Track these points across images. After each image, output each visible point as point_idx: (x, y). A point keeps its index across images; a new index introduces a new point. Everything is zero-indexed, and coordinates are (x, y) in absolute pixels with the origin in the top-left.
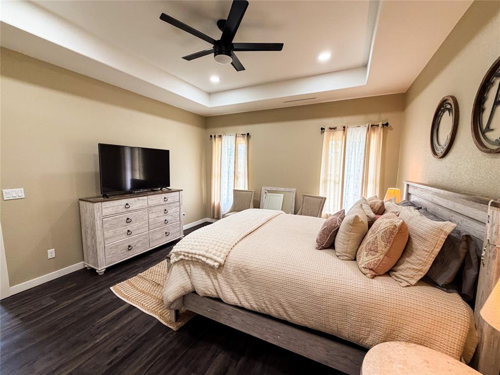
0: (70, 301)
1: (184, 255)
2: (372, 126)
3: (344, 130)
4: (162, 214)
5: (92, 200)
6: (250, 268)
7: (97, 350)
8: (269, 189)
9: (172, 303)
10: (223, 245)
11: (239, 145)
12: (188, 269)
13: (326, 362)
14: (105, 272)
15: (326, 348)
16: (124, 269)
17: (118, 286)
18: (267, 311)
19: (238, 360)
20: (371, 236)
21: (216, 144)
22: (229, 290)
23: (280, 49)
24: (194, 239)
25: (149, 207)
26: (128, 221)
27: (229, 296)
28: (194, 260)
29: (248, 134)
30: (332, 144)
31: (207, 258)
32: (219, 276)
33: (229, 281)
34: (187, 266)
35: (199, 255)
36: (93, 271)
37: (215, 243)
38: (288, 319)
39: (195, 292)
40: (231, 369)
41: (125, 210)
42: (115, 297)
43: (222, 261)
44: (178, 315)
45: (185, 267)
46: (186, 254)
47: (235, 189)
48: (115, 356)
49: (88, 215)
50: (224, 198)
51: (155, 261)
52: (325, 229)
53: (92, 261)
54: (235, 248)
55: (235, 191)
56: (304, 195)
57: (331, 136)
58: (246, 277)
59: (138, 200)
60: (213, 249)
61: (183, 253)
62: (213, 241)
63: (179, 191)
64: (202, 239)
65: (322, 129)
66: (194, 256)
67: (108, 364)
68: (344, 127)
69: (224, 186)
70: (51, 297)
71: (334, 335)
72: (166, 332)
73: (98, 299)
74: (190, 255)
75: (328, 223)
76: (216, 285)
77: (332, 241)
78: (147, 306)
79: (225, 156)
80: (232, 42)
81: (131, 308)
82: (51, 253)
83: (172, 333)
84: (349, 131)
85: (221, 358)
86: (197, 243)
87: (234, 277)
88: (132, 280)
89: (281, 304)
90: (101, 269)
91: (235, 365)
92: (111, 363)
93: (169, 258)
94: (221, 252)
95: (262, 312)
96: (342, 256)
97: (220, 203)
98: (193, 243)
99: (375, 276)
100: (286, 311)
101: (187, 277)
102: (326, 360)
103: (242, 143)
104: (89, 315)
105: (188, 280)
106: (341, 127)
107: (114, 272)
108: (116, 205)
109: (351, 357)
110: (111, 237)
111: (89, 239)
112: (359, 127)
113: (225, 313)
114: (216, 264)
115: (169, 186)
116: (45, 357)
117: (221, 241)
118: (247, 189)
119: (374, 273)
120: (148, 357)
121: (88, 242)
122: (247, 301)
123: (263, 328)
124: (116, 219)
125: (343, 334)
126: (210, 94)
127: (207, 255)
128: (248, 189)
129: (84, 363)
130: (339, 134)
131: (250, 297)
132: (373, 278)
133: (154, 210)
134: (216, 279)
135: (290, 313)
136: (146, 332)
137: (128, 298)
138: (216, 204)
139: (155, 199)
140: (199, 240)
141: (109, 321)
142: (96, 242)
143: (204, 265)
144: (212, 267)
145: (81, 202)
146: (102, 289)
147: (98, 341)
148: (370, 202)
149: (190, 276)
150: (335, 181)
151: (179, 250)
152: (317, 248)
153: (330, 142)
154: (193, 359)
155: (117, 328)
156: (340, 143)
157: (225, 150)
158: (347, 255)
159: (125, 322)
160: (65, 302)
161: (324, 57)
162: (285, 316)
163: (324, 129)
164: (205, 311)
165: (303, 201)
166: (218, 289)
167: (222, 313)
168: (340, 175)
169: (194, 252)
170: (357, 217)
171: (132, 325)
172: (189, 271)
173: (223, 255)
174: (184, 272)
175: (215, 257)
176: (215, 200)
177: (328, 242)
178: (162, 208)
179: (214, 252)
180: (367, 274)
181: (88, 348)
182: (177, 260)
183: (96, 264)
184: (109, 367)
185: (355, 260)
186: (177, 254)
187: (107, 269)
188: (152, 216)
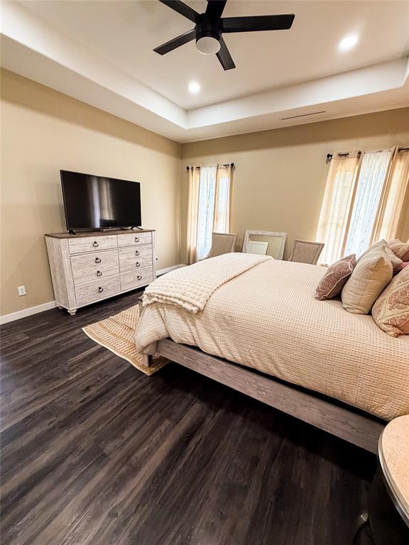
0: (43, 338)
1: (157, 297)
2: (399, 150)
3: (359, 157)
4: (133, 255)
5: (57, 236)
6: (233, 315)
7: (70, 387)
8: (253, 232)
9: (145, 348)
10: (202, 288)
11: (221, 180)
12: (162, 312)
13: (320, 425)
14: (76, 313)
15: (320, 410)
16: (95, 311)
17: (89, 327)
18: (253, 365)
19: (216, 411)
20: (400, 284)
21: (194, 178)
22: (209, 338)
23: (288, 27)
24: (169, 280)
25: (119, 248)
26: (97, 261)
27: (208, 345)
28: (168, 303)
29: (232, 165)
30: (340, 177)
31: (184, 302)
32: (197, 322)
33: (209, 328)
34: (160, 309)
35: (175, 298)
36: (65, 310)
37: (192, 285)
38: (279, 376)
39: (169, 338)
40: (208, 420)
41: (93, 249)
42: (86, 338)
43: (202, 306)
44: (151, 361)
45: (159, 311)
46: (160, 297)
47: (215, 232)
48: (87, 394)
49: (55, 252)
50: (201, 242)
51: (126, 305)
52: (331, 275)
53: (63, 301)
54: (216, 292)
55: (214, 234)
56: (297, 241)
57: (340, 165)
58: (229, 325)
59: (107, 238)
60: (191, 291)
61: (156, 295)
62: (191, 283)
63: (151, 231)
64: (177, 280)
65: (329, 156)
66: (168, 298)
67: (81, 402)
68: (360, 153)
69: (202, 228)
70: (25, 333)
71: (336, 398)
72: (140, 376)
73: (70, 339)
74: (164, 298)
75: (336, 268)
76: (194, 332)
77: (338, 291)
78: (120, 349)
79: (204, 193)
80: (222, 17)
81: (103, 350)
82: (21, 290)
83: (144, 378)
84: (366, 159)
85: (197, 408)
86: (172, 285)
87: (215, 325)
88: (104, 322)
89: (271, 359)
90: (72, 309)
91: (213, 415)
92: (84, 400)
93: (141, 301)
94: (200, 295)
95: (247, 365)
96: (352, 309)
97: (197, 249)
98: (167, 284)
99: (400, 334)
100: (276, 367)
101: (161, 322)
102: (321, 423)
103: (225, 176)
104: (61, 353)
105: (162, 325)
106: (356, 152)
107: (85, 313)
108: (83, 242)
109: (353, 424)
110: (80, 278)
111: (58, 278)
112: (380, 151)
113: (203, 363)
114: (195, 309)
115: (140, 225)
116: (21, 389)
117: (200, 284)
118: (227, 232)
119: (400, 331)
120: (121, 399)
121: (57, 281)
122: (230, 351)
123: (245, 382)
124: (83, 258)
125: (349, 399)
126: (188, 111)
127: (184, 298)
128: (230, 231)
129: (58, 398)
130: (351, 162)
131: (233, 348)
132: (397, 337)
133: (124, 251)
134: (194, 325)
135: (282, 369)
136: (118, 374)
137: (100, 339)
138: (192, 249)
139: (125, 239)
140: (174, 281)
141: (81, 361)
142: (65, 281)
143: (180, 310)
144: (190, 312)
145: (47, 238)
146: (74, 329)
147: (71, 378)
148: (391, 246)
149: (164, 321)
150: (337, 225)
151: (152, 291)
152: (317, 298)
153: (338, 175)
154: (167, 405)
155: (89, 368)
156: (351, 176)
157: (204, 184)
158: (359, 307)
159: (98, 363)
160: (38, 339)
161: (348, 42)
162: (274, 372)
163: (331, 156)
164: (181, 358)
165: (294, 249)
166: (196, 336)
167: (200, 362)
168: (345, 217)
169: (168, 294)
170: (381, 260)
171: (104, 366)
172: (163, 315)
173: (202, 299)
174: (158, 316)
175: (193, 301)
176: (191, 244)
177: (334, 291)
178: (133, 250)
179: (192, 295)
180: (389, 331)
181: (61, 384)
182: (149, 302)
183: (67, 303)
184: (81, 404)
185: (370, 314)
186: (150, 296)
187: (78, 309)
188: (123, 257)
